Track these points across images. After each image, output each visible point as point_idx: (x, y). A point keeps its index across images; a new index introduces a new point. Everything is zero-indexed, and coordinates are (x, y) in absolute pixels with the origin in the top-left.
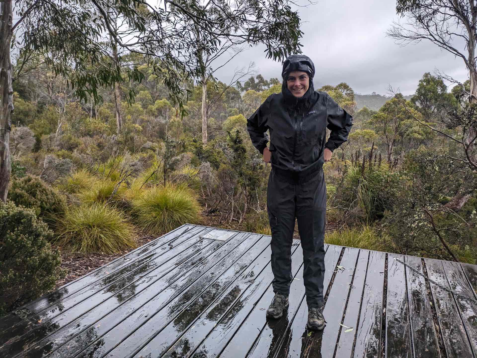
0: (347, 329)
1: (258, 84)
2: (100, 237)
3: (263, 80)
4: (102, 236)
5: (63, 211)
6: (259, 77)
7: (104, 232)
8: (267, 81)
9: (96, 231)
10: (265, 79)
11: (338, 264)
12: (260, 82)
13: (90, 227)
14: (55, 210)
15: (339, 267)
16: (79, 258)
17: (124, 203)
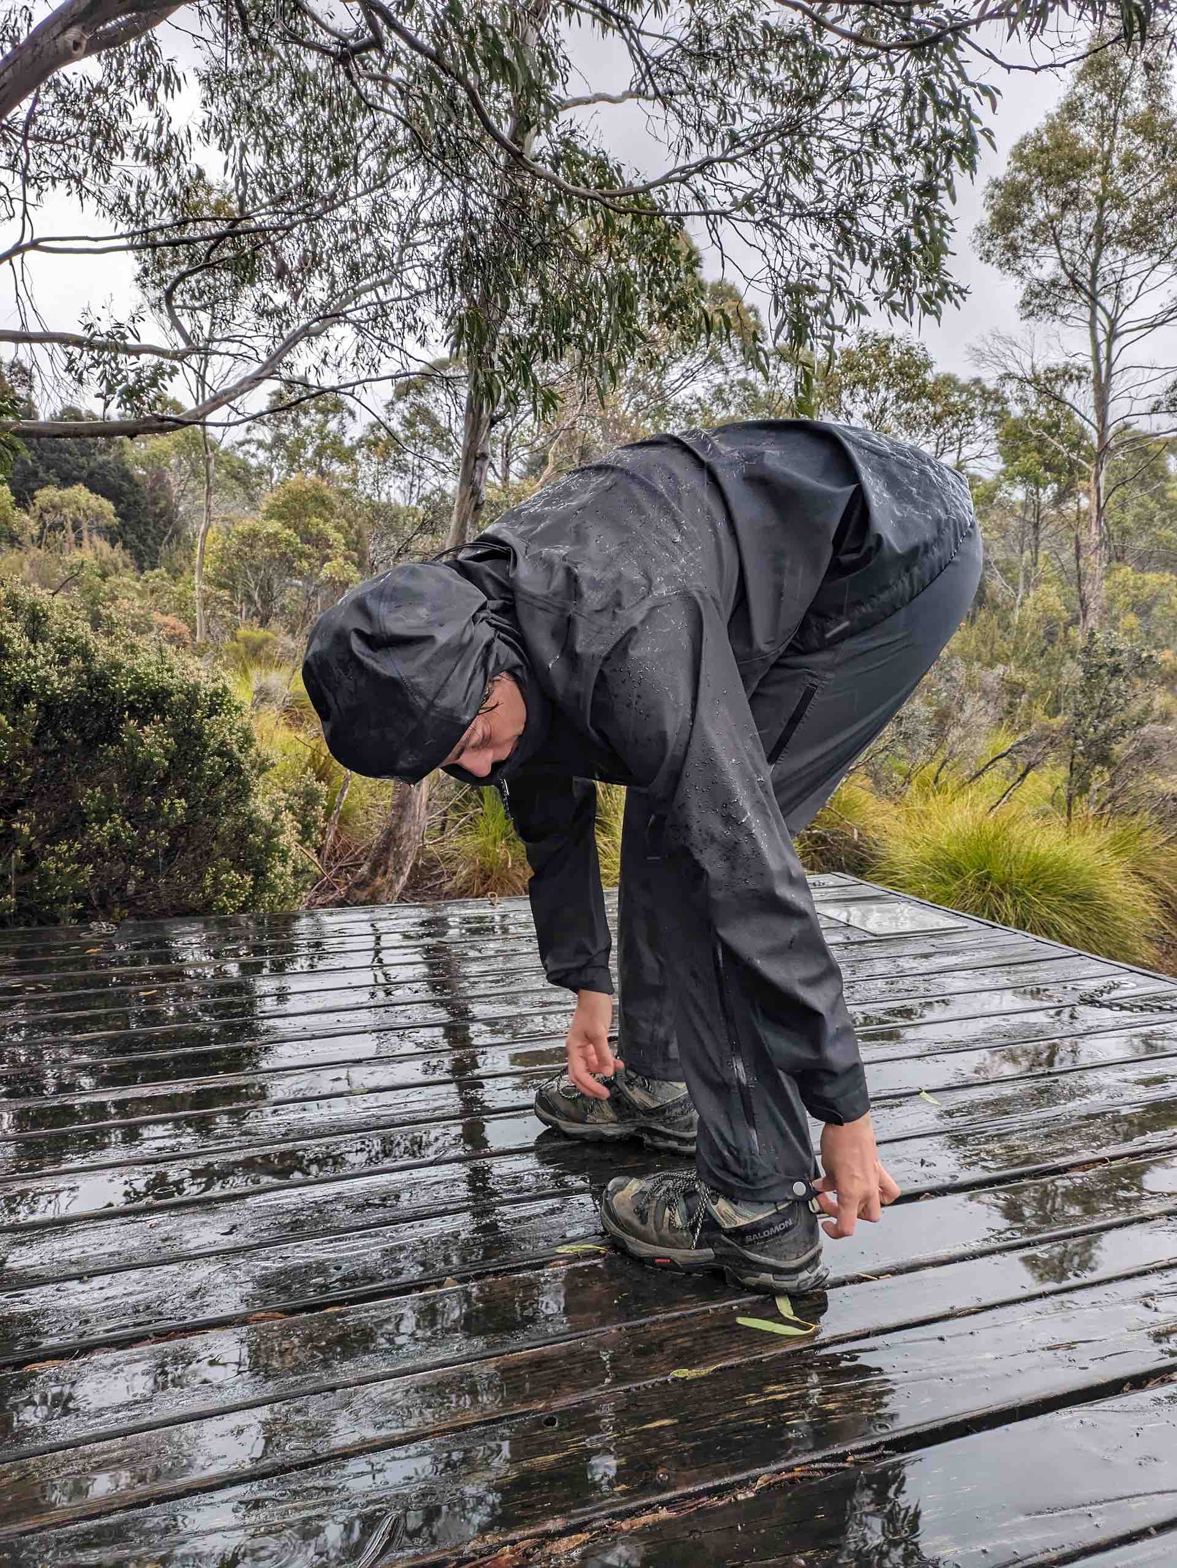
17: (857, 847)
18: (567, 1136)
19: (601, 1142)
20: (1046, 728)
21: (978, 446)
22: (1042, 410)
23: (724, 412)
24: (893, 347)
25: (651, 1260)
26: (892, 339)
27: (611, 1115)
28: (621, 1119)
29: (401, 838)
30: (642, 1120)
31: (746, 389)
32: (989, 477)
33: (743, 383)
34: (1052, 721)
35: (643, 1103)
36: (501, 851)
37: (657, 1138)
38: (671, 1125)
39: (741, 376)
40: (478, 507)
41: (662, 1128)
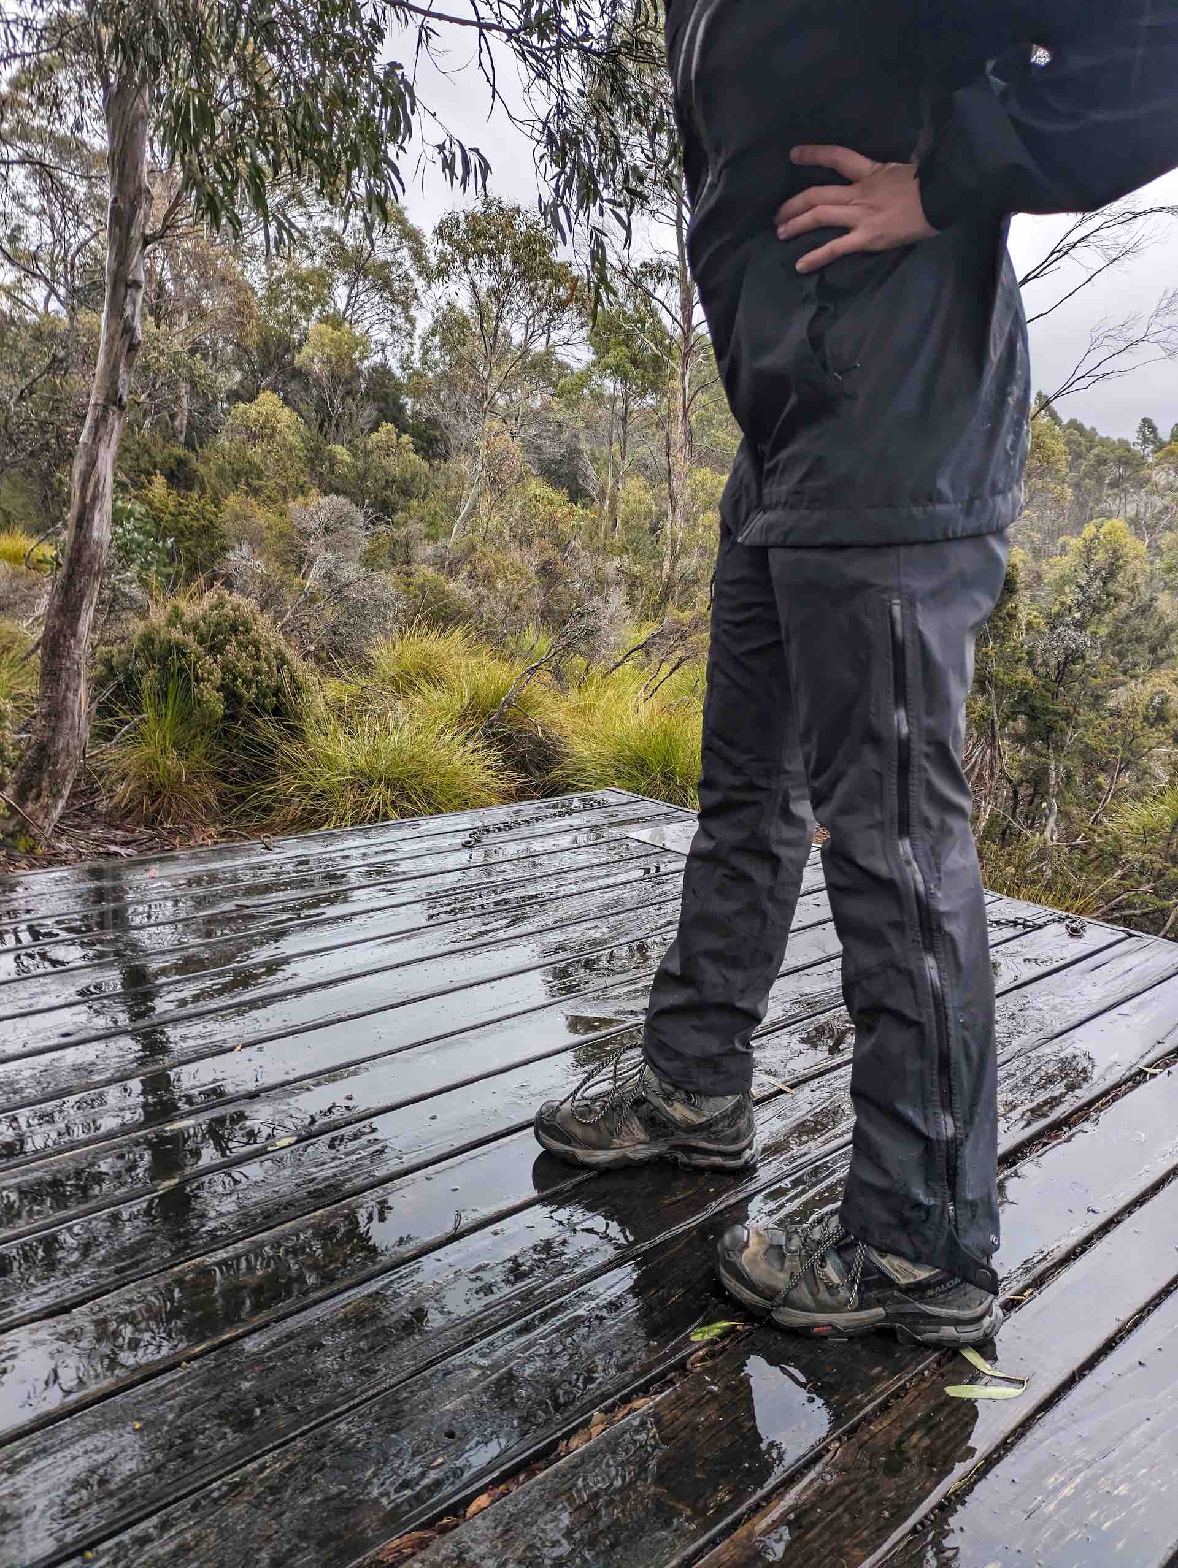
5: (300, 718)
9: (379, 794)
13: (370, 781)
14: (277, 712)
17: (541, 743)
18: (585, 1167)
19: (626, 1168)
20: (677, 622)
21: (564, 332)
22: (630, 305)
23: (309, 262)
24: (519, 219)
25: (807, 1329)
26: (518, 210)
27: (642, 1136)
28: (654, 1139)
29: (57, 754)
30: (681, 1138)
31: (332, 240)
32: (577, 366)
33: (328, 232)
34: (682, 615)
35: (685, 1120)
36: (172, 762)
37: (695, 1156)
38: (716, 1141)
39: (326, 223)
40: (133, 348)
41: (704, 1144)
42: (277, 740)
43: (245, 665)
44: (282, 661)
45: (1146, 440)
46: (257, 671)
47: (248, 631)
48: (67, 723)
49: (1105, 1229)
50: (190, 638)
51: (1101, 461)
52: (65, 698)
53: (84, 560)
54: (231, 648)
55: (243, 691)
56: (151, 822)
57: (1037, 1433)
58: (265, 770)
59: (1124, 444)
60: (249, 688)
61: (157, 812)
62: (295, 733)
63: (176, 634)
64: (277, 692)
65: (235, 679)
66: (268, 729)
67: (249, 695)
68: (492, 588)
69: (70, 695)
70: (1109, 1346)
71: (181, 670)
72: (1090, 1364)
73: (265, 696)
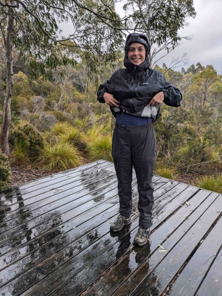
0: (162, 249)
1: (197, 69)
2: (60, 162)
3: (201, 67)
4: (61, 161)
5: (43, 145)
6: (199, 64)
7: (63, 159)
8: (204, 67)
9: (58, 158)
10: (203, 66)
11: (187, 201)
12: (199, 68)
13: (56, 155)
14: (39, 144)
15: (187, 203)
16: (46, 172)
17: (83, 144)
20: (103, 117)
36: (21, 154)
40: (12, 86)
42: (39, 149)
43: (33, 136)
44: (39, 135)
45: (183, 72)
46: (35, 137)
47: (32, 130)
48: (6, 151)
49: (176, 229)
50: (22, 132)
51: (175, 76)
52: (5, 147)
53: (7, 123)
54: (30, 133)
55: (33, 141)
56: (19, 165)
57: (168, 255)
58: (38, 154)
59: (179, 72)
60: (34, 140)
61: (20, 163)
62: (42, 148)
63: (20, 132)
64: (38, 140)
65: (31, 139)
66: (38, 147)
67: (34, 142)
68: (70, 113)
69: (6, 146)
70: (176, 244)
71: (22, 138)
72: (174, 246)
73: (37, 141)
